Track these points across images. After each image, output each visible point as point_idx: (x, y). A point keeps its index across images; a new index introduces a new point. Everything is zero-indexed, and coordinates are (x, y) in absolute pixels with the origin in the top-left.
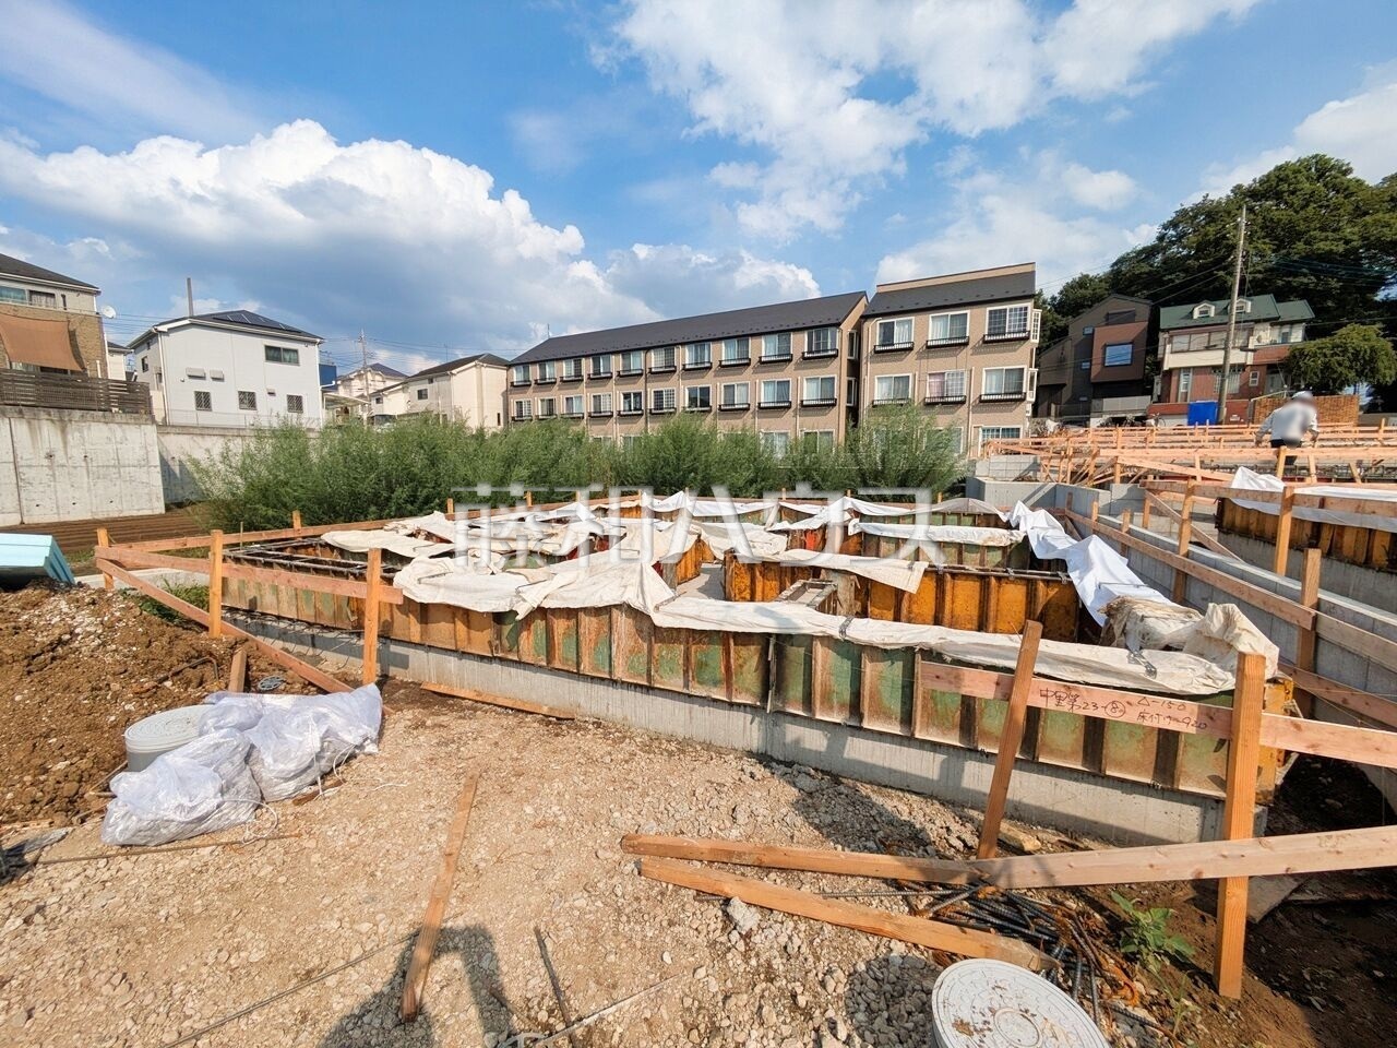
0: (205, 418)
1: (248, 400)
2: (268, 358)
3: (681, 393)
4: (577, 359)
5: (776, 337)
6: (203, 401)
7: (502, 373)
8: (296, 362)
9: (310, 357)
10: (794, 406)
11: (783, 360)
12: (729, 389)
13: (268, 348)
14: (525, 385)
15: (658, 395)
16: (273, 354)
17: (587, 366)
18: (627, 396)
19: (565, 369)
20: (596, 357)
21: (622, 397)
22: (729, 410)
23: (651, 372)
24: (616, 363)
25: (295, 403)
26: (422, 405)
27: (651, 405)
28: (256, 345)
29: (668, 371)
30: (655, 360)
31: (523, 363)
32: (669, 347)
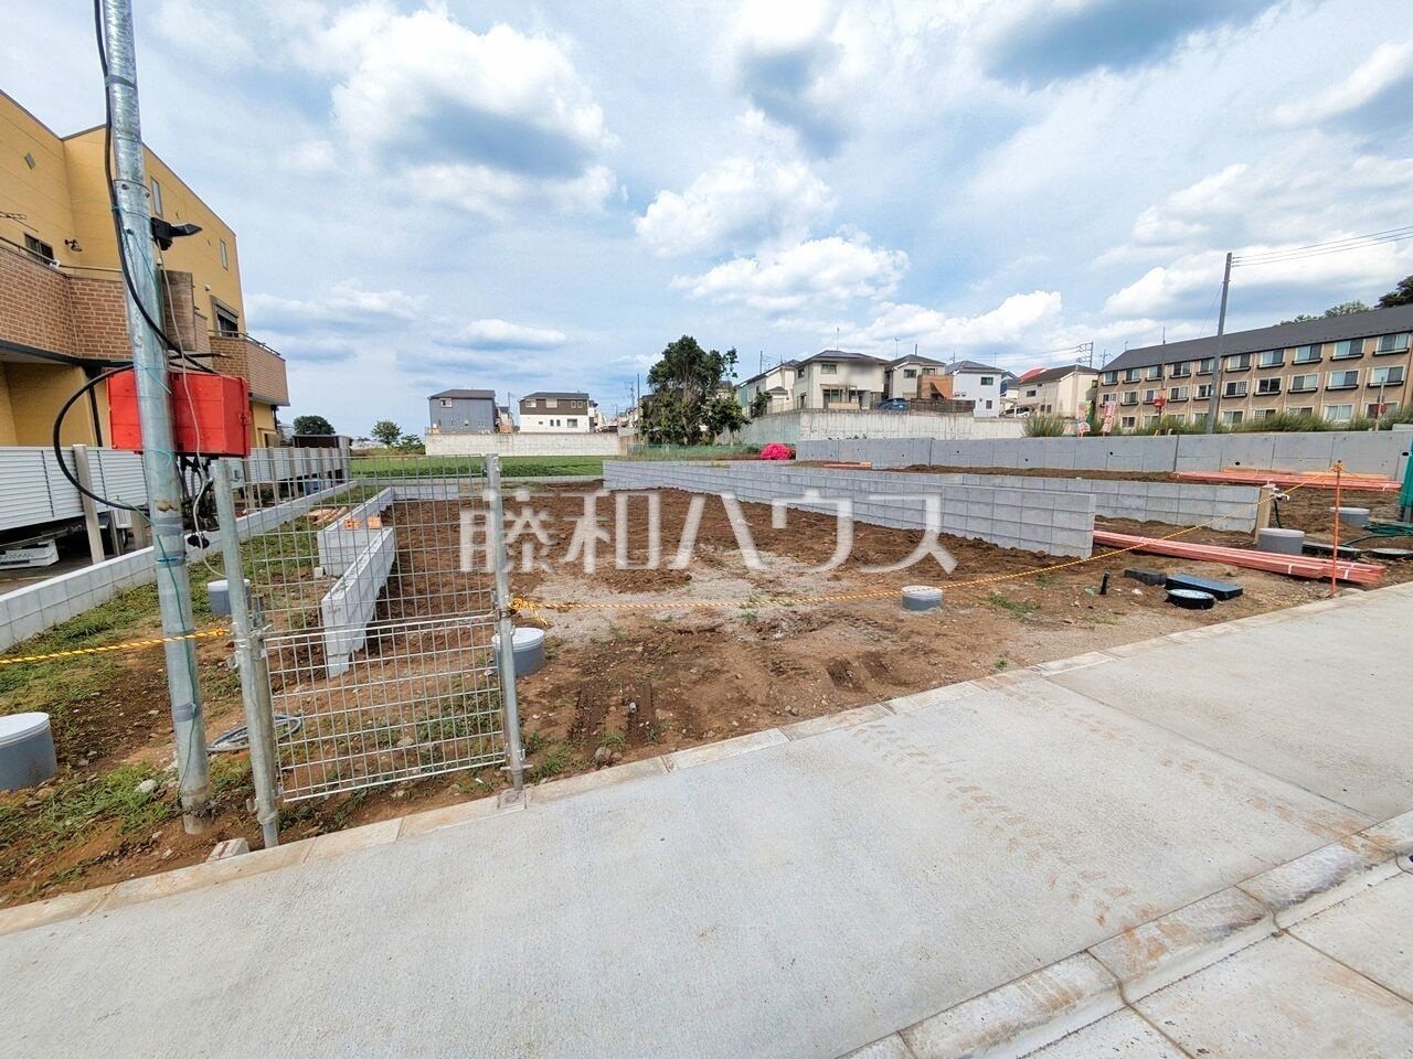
2: (983, 383)
3: (1253, 383)
4: (1160, 367)
5: (1349, 343)
7: (1096, 377)
8: (991, 383)
10: (1360, 387)
11: (1356, 356)
12: (1298, 380)
13: (983, 379)
14: (1115, 383)
15: (1231, 387)
17: (1169, 371)
18: (1203, 388)
19: (1149, 373)
20: (1177, 364)
21: (1198, 388)
22: (1297, 392)
23: (1226, 371)
24: (1195, 368)
25: (989, 404)
26: (1030, 401)
27: (1224, 391)
28: (979, 377)
29: (1245, 369)
30: (1231, 364)
31: (1112, 371)
32: (1245, 355)
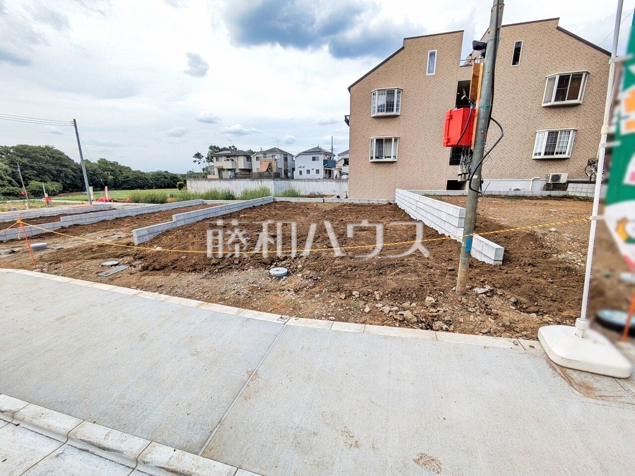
0: (301, 177)
1: (308, 172)
2: (313, 160)
6: (301, 173)
8: (318, 160)
9: (322, 158)
13: (313, 157)
16: (314, 159)
25: (318, 171)
28: (310, 157)
